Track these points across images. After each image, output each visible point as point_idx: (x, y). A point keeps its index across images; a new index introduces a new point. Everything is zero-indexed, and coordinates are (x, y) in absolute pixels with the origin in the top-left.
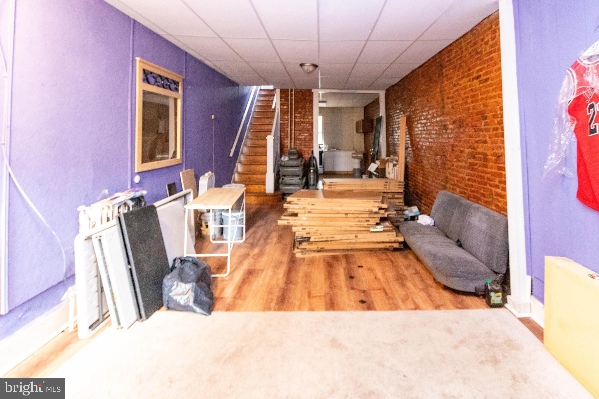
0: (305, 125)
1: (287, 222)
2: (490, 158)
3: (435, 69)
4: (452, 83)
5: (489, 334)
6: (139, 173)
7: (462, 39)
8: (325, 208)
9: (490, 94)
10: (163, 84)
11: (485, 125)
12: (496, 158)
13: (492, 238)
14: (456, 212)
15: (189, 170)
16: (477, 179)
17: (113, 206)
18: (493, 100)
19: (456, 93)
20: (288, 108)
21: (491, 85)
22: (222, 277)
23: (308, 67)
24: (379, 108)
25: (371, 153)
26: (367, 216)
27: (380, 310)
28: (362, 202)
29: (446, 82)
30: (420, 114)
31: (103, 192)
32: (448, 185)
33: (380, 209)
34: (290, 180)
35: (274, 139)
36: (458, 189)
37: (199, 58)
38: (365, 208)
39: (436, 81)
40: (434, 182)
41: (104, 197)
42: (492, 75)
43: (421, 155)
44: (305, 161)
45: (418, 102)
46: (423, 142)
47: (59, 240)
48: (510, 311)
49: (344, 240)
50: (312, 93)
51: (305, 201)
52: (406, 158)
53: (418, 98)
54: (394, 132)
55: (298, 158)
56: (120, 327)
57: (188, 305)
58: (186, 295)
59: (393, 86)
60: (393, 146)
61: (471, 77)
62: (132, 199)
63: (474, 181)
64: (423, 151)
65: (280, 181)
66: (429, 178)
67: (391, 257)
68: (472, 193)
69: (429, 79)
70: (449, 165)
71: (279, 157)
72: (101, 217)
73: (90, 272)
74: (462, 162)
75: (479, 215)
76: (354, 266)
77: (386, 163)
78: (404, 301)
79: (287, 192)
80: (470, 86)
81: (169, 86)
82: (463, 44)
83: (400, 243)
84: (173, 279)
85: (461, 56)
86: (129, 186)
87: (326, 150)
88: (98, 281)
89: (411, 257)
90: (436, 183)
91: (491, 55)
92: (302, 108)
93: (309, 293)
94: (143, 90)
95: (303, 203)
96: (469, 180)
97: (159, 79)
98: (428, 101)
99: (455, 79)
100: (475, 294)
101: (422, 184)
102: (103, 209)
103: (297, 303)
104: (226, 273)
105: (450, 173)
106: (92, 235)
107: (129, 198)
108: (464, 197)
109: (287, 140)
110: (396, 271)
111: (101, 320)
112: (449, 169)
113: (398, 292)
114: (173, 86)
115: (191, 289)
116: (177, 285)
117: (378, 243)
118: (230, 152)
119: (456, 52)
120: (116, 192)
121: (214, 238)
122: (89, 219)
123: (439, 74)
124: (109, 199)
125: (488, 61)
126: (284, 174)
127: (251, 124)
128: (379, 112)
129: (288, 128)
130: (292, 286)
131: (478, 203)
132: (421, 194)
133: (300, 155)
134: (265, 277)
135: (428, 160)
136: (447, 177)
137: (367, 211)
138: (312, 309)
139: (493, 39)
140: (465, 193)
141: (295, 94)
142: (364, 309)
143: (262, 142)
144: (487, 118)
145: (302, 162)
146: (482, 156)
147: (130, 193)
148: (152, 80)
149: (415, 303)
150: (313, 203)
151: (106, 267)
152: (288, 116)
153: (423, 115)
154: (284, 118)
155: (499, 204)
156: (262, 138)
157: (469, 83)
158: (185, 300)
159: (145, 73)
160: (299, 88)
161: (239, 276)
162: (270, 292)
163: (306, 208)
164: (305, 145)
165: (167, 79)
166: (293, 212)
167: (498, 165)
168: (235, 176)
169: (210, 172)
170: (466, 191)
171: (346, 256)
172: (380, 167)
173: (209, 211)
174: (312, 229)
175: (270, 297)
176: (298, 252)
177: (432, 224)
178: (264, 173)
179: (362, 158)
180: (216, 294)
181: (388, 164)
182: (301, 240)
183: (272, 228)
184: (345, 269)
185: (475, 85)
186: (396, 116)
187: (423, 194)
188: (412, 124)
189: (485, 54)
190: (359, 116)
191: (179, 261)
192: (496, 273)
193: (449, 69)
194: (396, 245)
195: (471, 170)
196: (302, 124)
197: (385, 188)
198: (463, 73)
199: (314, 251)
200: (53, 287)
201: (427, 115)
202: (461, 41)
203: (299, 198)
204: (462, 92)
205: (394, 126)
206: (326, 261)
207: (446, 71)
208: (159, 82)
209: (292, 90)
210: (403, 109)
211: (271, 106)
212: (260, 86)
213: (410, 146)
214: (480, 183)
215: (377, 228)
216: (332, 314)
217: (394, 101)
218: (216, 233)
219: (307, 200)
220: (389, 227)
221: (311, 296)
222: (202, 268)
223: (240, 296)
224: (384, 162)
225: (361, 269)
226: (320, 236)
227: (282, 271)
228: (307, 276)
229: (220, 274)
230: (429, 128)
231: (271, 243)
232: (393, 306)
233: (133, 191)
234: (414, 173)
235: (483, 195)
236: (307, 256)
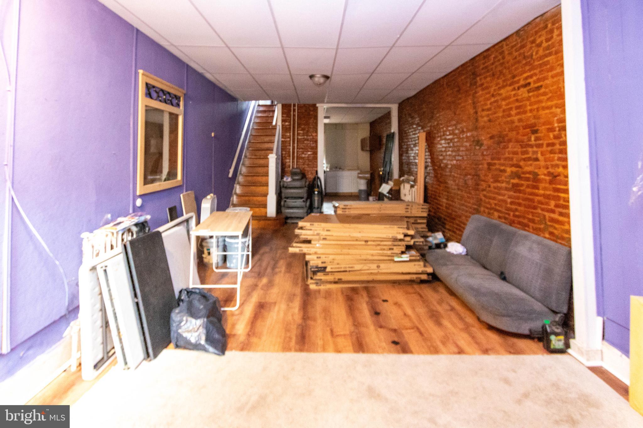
0: (308, 142)
1: (300, 250)
2: (543, 179)
3: (465, 78)
4: (489, 93)
5: (555, 386)
6: (141, 196)
7: (503, 42)
8: (342, 234)
9: (544, 104)
10: (165, 99)
11: (535, 140)
12: (551, 178)
13: (549, 272)
14: (496, 241)
15: (189, 192)
16: (523, 202)
17: (117, 233)
18: (547, 111)
19: (495, 104)
20: (290, 125)
21: (545, 94)
22: (231, 311)
23: (318, 79)
24: (390, 123)
25: (381, 173)
26: (390, 243)
27: (418, 353)
28: (385, 228)
29: (481, 93)
30: (445, 129)
31: (106, 217)
32: (482, 209)
33: (406, 235)
34: (293, 202)
35: (276, 159)
36: (496, 214)
37: (200, 70)
38: (389, 235)
39: (467, 91)
40: (463, 205)
41: (107, 223)
42: (547, 82)
43: (445, 175)
44: (310, 182)
45: (442, 116)
46: (448, 160)
47: (62, 271)
48: (575, 358)
49: (365, 270)
50: (317, 108)
51: (319, 226)
52: (425, 178)
53: (441, 110)
54: (410, 149)
55: (302, 178)
56: (126, 367)
57: (200, 344)
58: (196, 331)
59: (408, 99)
60: (408, 164)
61: (516, 86)
62: (136, 225)
63: (520, 204)
64: (448, 170)
65: (282, 203)
66: (456, 200)
67: (418, 290)
68: (516, 219)
69: (457, 89)
70: (484, 185)
71: (280, 178)
72: (105, 244)
73: (95, 305)
74: (502, 183)
75: (528, 243)
76: (378, 300)
77: (401, 184)
78: (444, 343)
79: (289, 216)
80: (514, 95)
81: (171, 101)
82: (505, 48)
83: (429, 274)
84: (182, 314)
85: (501, 61)
86: (131, 211)
87: (328, 170)
88: (102, 314)
89: (442, 290)
90: (467, 207)
91: (546, 59)
92: (305, 124)
93: (332, 331)
94: (146, 106)
95: (316, 229)
96: (512, 203)
97: (161, 94)
98: (455, 114)
99: (493, 88)
100: (529, 336)
101: (446, 207)
102: (107, 236)
103: (320, 343)
104: (234, 306)
105: (485, 196)
106: (97, 265)
107: (133, 223)
108: (505, 223)
109: (288, 159)
110: (427, 306)
111: (105, 358)
112: (483, 190)
113: (435, 333)
114: (175, 101)
115: (201, 326)
116: (187, 321)
117: (403, 274)
118: (229, 172)
119: (495, 58)
120: (119, 216)
121: (216, 266)
122: (93, 247)
123: (471, 84)
124: (112, 224)
125: (540, 65)
126: (287, 196)
127: (249, 142)
128: (390, 128)
129: (290, 146)
130: (310, 323)
131: (525, 230)
132: (444, 219)
133: (304, 176)
134: (278, 312)
135: (454, 181)
136: (481, 200)
137: (391, 239)
138: (338, 351)
139: (547, 40)
140: (505, 218)
141: (298, 109)
142: (398, 352)
143: (262, 162)
144: (539, 132)
145: (306, 182)
146: (531, 176)
147: (134, 218)
148: (154, 95)
149: (457, 346)
150: (328, 229)
151: (111, 300)
152: (290, 133)
153: (447, 130)
154: (286, 136)
155: (555, 232)
156: (262, 157)
157: (513, 93)
158: (196, 338)
159: (148, 87)
160: (302, 102)
161: (249, 310)
162: (287, 330)
163: (321, 235)
164: (308, 165)
165: (169, 93)
166: (307, 238)
167: (554, 186)
168: (233, 199)
169: (212, 195)
170: (507, 216)
171: (366, 289)
172: (393, 189)
173: (211, 237)
174: (328, 257)
175: (288, 334)
176: (312, 283)
177: (464, 253)
178: (266, 195)
179: (369, 178)
180: (228, 331)
181: (404, 186)
182: (316, 269)
183: (278, 255)
184: (367, 303)
185: (522, 95)
186: (412, 132)
187: (448, 219)
188: (434, 140)
189: (537, 58)
190: (365, 132)
191: (186, 292)
192: (555, 313)
193: (485, 78)
194: (424, 277)
195: (514, 192)
196: (305, 142)
197: (406, 212)
198: (504, 81)
199: (330, 282)
200: (54, 322)
201: (453, 130)
202: (503, 45)
203: (312, 223)
204: (504, 103)
205: (409, 143)
206: (345, 294)
207: (481, 79)
208: (161, 97)
209: (294, 105)
210: (421, 124)
211: (272, 122)
212: (257, 102)
213: (430, 164)
214: (529, 207)
215: (401, 257)
216: (362, 357)
217: (410, 115)
218: (219, 261)
219: (320, 225)
220: (416, 256)
221: (335, 334)
222: (211, 301)
223: (254, 334)
224: (398, 183)
225: (385, 303)
226: (338, 266)
227: (297, 304)
228: (326, 312)
229: (228, 307)
230: (455, 144)
231: (280, 272)
232: (432, 348)
233: (136, 216)
234: (435, 195)
235: (533, 221)
236: (322, 287)
